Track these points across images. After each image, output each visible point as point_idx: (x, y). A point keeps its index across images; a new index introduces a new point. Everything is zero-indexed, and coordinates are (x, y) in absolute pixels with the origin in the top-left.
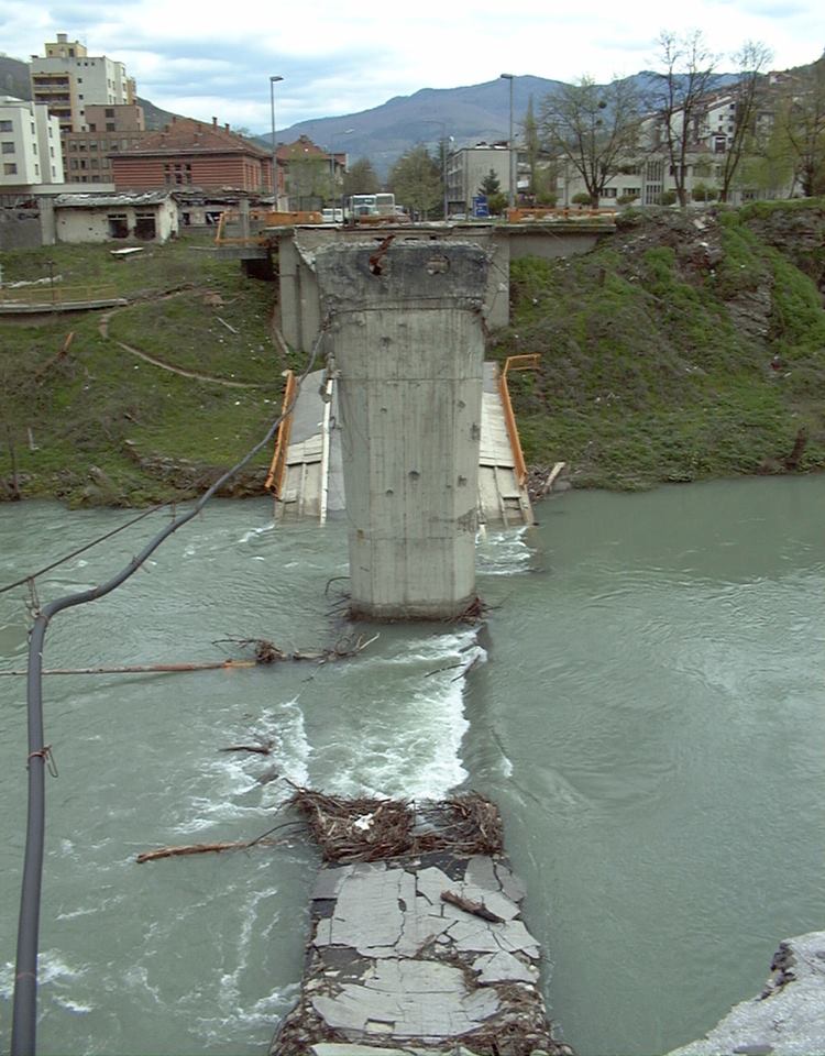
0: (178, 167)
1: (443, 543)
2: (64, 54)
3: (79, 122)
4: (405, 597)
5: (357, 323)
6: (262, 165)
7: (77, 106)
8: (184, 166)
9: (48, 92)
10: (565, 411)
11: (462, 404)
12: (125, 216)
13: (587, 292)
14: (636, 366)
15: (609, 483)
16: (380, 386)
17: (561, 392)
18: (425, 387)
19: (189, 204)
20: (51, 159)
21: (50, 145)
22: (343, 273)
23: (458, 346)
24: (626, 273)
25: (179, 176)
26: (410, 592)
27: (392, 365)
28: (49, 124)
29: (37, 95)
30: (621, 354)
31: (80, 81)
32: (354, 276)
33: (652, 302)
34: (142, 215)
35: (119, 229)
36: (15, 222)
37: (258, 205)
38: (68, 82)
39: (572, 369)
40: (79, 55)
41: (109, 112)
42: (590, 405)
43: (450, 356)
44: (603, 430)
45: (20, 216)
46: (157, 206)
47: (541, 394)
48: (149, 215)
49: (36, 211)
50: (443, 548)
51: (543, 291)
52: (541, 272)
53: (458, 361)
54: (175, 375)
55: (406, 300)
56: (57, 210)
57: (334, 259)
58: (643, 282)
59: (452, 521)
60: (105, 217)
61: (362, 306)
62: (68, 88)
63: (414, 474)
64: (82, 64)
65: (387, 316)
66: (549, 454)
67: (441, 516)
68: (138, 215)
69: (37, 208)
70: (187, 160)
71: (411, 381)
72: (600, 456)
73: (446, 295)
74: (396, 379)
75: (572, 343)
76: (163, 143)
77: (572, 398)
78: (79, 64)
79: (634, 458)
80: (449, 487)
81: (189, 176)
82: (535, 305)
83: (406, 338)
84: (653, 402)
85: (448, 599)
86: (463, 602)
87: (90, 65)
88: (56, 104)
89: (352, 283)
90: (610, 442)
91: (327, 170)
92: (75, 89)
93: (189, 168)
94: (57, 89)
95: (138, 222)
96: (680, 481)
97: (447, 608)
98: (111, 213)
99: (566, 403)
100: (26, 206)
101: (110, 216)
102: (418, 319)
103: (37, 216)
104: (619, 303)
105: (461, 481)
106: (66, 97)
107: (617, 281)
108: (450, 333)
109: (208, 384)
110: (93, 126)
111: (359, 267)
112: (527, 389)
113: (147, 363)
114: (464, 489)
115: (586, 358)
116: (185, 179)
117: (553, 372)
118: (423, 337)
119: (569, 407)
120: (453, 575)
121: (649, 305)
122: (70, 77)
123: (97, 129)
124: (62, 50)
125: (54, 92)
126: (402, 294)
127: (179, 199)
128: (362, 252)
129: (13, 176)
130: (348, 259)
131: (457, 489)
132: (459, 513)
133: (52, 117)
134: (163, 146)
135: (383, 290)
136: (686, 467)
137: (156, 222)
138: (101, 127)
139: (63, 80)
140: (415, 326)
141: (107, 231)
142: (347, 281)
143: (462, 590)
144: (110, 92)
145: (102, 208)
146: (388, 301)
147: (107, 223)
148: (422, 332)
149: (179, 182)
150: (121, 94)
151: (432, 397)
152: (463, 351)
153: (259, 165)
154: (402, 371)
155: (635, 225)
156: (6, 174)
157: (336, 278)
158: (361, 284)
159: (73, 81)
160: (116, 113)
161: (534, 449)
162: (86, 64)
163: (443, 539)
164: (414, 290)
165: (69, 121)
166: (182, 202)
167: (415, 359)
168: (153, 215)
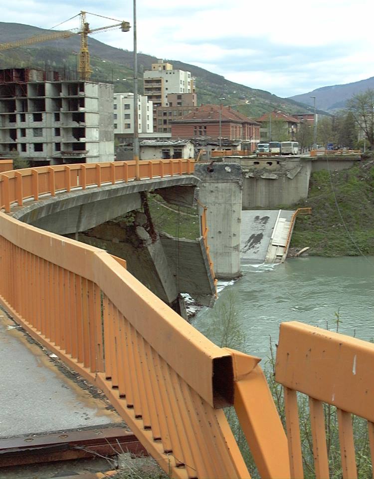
0: (200, 127)
1: (228, 254)
2: (160, 69)
3: (164, 101)
4: (217, 270)
5: (203, 186)
6: (243, 126)
7: (164, 93)
8: (203, 127)
9: (151, 87)
10: (318, 230)
11: (234, 211)
12: (169, 150)
13: (341, 185)
14: (352, 214)
15: (323, 255)
16: (210, 205)
17: (319, 223)
18: (223, 206)
19: (200, 145)
20: (147, 121)
21: (147, 114)
22: (200, 172)
23: (233, 194)
24: (360, 177)
25: (201, 132)
26: (218, 269)
27: (213, 199)
28: (148, 105)
29: (146, 88)
30: (347, 209)
31: (167, 81)
32: (203, 172)
33: (369, 189)
34: (176, 150)
35: (167, 156)
36: (123, 152)
37: (231, 146)
38: (161, 82)
39: (325, 214)
40: (168, 69)
41: (179, 97)
42: (330, 228)
43: (230, 196)
44: (330, 237)
45: (125, 150)
46: (183, 146)
47: (311, 223)
48: (179, 150)
49: (132, 148)
50: (228, 256)
51: (324, 184)
52: (325, 176)
53: (233, 198)
54: (172, 211)
55: (218, 180)
56: (141, 147)
57: (198, 167)
58: (367, 180)
59: (231, 247)
60: (161, 150)
61: (205, 181)
62: (161, 85)
63: (220, 232)
64: (169, 73)
65: (212, 184)
66: (304, 244)
67: (227, 245)
68: (175, 150)
69: (132, 146)
70: (205, 125)
71: (219, 204)
72: (325, 246)
73: (229, 178)
74: (215, 203)
75: (327, 204)
76: (194, 116)
77: (323, 225)
78: (167, 73)
79: (338, 247)
80: (230, 236)
81: (205, 131)
82: (319, 190)
83: (217, 191)
84: (356, 228)
85: (230, 272)
86: (235, 274)
87: (172, 73)
88: (155, 93)
89: (202, 175)
90: (331, 241)
91: (287, 126)
92: (164, 85)
93: (205, 128)
94: (155, 85)
95: (175, 153)
96: (353, 256)
97: (230, 276)
98: (163, 149)
99: (319, 227)
100: (128, 145)
101: (163, 150)
102: (221, 186)
103: (132, 150)
104: (352, 189)
105: (234, 235)
106: (159, 89)
107: (355, 180)
108: (230, 189)
109: (184, 215)
110: (171, 104)
111: (204, 170)
112: (305, 221)
113: (162, 207)
114: (234, 237)
115: (332, 210)
116: (203, 133)
117: (318, 215)
118: (223, 191)
119: (321, 228)
120: (231, 264)
121: (367, 190)
122: (162, 79)
123: (173, 106)
124: (160, 66)
125: (154, 87)
126: (216, 178)
127: (194, 143)
128: (205, 166)
129: (129, 129)
130: (201, 168)
131: (232, 237)
132: (234, 244)
133: (149, 101)
134: (195, 117)
135: (211, 177)
136: (357, 251)
137: (182, 153)
138: (175, 104)
139: (159, 81)
140: (220, 188)
141: (161, 156)
142: (201, 174)
143: (235, 270)
144: (182, 86)
145: (160, 147)
146: (213, 180)
147: (161, 153)
148: (222, 189)
149: (201, 134)
150: (187, 87)
151: (225, 209)
152: (235, 195)
153: (241, 126)
154: (216, 201)
155: (369, 157)
156: (125, 128)
157: (198, 173)
158: (205, 175)
159: (163, 82)
160: (183, 97)
161: (299, 242)
162: (170, 73)
163: (228, 253)
164: (220, 177)
165: (160, 101)
166: (196, 144)
167: (220, 197)
168: (181, 150)
